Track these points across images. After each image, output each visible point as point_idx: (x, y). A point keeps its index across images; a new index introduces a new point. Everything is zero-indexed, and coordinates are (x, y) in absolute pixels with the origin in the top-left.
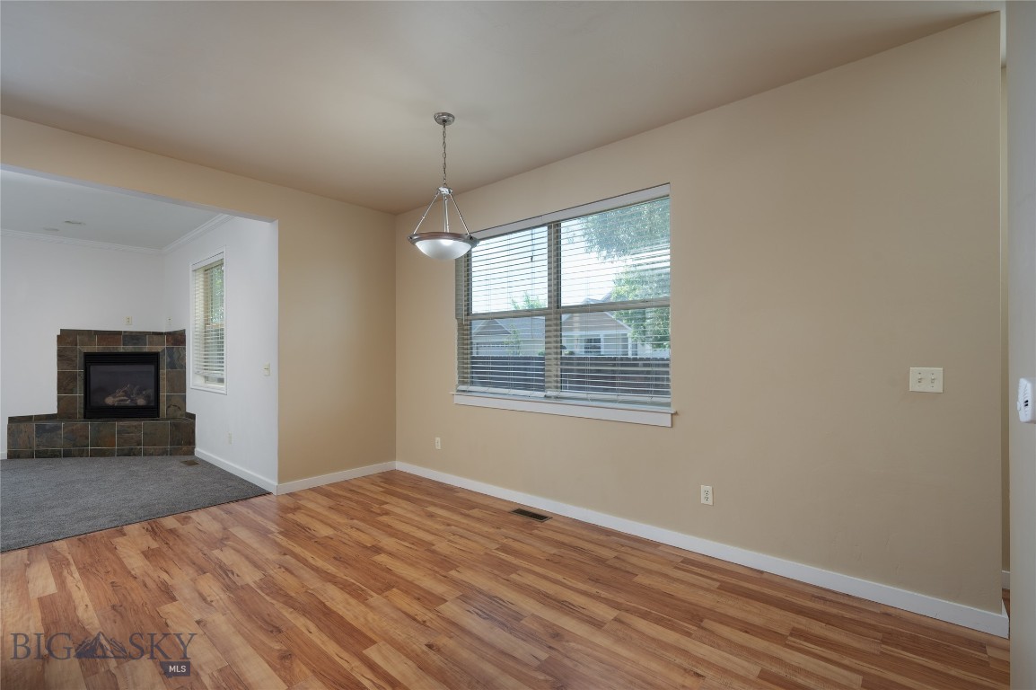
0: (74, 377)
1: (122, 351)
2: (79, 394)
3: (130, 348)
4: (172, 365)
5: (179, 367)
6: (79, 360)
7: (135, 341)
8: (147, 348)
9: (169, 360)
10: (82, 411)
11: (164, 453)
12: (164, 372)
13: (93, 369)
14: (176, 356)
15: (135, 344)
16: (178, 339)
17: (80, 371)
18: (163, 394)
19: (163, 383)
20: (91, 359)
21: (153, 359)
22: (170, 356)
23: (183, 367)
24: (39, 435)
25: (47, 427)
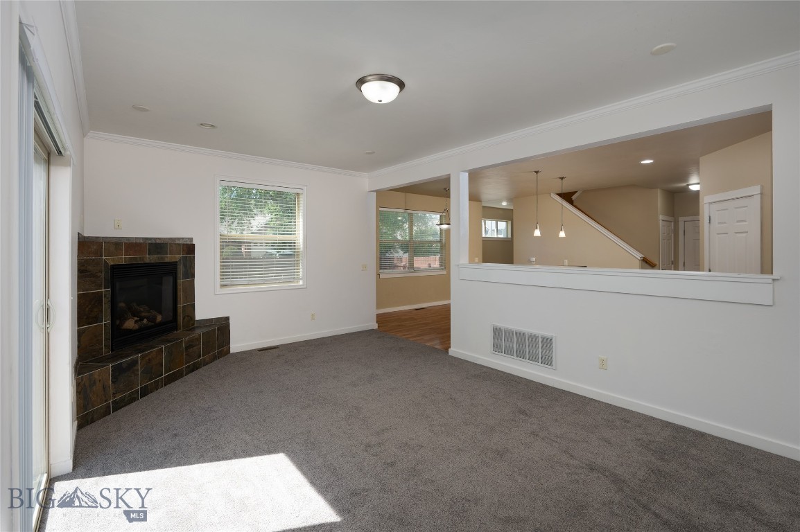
0: (99, 300)
1: (148, 261)
2: (107, 320)
3: (154, 258)
4: (186, 275)
6: (105, 277)
7: (158, 250)
8: (168, 258)
9: (184, 269)
10: (109, 343)
11: (215, 358)
12: (180, 282)
13: (120, 285)
14: (189, 265)
15: (158, 254)
16: (190, 247)
17: (105, 291)
19: (180, 295)
20: (118, 272)
22: (185, 266)
23: (193, 276)
24: (115, 379)
25: (124, 366)
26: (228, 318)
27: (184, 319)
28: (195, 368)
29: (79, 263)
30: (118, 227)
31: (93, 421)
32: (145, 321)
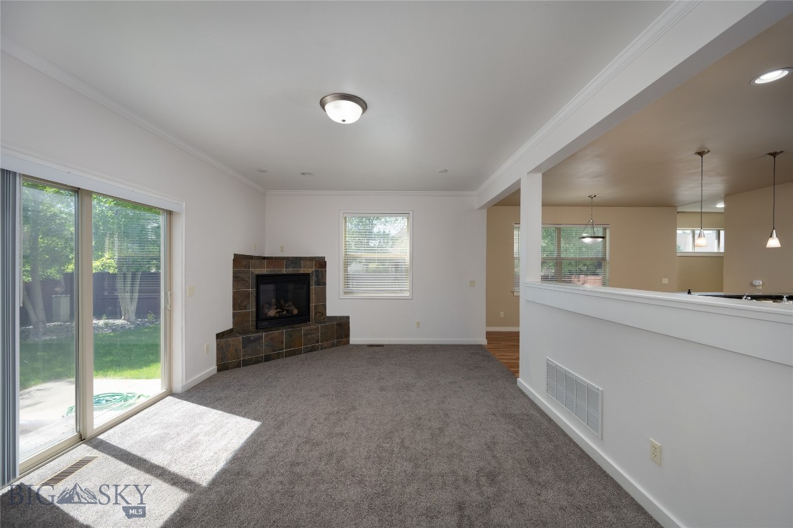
0: (247, 295)
1: (285, 272)
2: (252, 309)
3: (290, 271)
4: (318, 283)
5: (322, 282)
6: (252, 281)
7: (293, 265)
8: (302, 271)
9: (316, 279)
10: (255, 323)
11: (333, 345)
12: (312, 288)
13: (262, 287)
14: (320, 276)
15: (294, 267)
16: (321, 263)
17: (252, 290)
18: (312, 305)
19: (313, 296)
20: (261, 279)
21: (306, 278)
22: (317, 276)
23: (325, 284)
24: (244, 346)
25: (252, 339)
26: (348, 318)
27: (316, 314)
28: (312, 349)
29: (234, 272)
30: (282, 250)
31: (227, 369)
32: (285, 312)
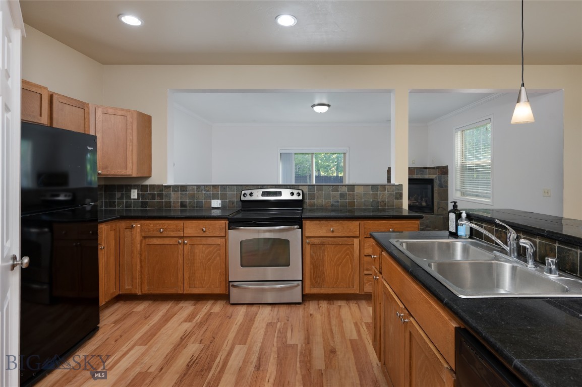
3: (419, 176)
4: (441, 186)
5: (444, 185)
7: (422, 172)
8: (427, 176)
9: (439, 182)
12: (436, 188)
14: (443, 180)
15: (421, 174)
16: (444, 170)
18: (436, 201)
19: (436, 195)
21: (431, 182)
22: (440, 181)
